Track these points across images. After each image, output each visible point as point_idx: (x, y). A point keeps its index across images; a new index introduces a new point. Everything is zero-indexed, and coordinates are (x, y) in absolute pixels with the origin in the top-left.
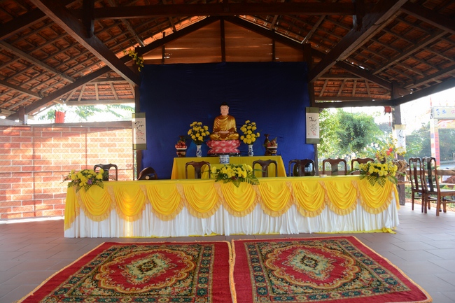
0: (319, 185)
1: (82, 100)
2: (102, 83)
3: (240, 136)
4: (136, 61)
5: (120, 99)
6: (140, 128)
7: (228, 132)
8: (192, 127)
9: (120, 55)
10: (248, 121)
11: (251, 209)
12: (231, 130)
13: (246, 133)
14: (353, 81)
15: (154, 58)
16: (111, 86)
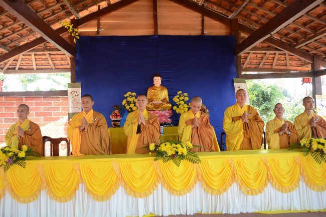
0: (261, 162)
1: (19, 69)
2: (38, 53)
3: (173, 106)
4: (71, 33)
5: (57, 69)
6: (75, 98)
7: (161, 102)
8: (126, 98)
9: (56, 27)
10: (180, 92)
11: (191, 187)
12: (164, 100)
13: (178, 103)
14: (275, 54)
15: (89, 29)
16: (48, 56)
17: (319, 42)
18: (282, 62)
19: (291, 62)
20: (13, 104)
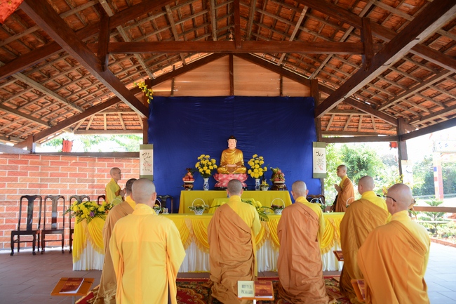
0: (328, 222)
1: (90, 129)
2: (110, 113)
3: (247, 170)
4: (145, 93)
5: (128, 130)
6: (147, 160)
7: (235, 166)
8: (200, 160)
9: (130, 87)
10: (256, 156)
11: (260, 245)
12: (238, 164)
13: (253, 167)
14: (359, 116)
15: (163, 90)
16: (119, 117)
17: (401, 105)
18: (369, 125)
19: (378, 125)
20: (86, 165)
